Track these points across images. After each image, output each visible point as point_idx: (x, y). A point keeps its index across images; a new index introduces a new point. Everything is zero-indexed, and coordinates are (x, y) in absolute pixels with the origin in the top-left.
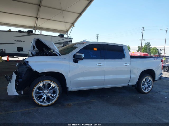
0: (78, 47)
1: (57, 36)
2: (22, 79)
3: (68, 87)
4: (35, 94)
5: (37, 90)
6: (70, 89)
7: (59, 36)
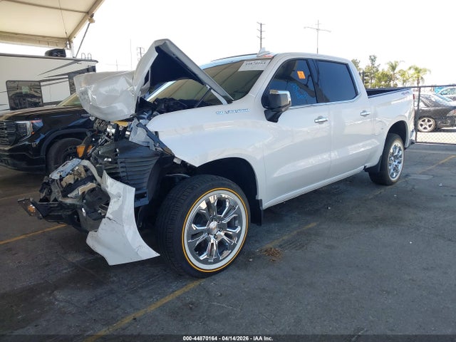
0: (263, 71)
1: (43, 55)
2: (147, 199)
3: (261, 200)
4: (188, 240)
5: (193, 225)
6: (266, 205)
7: (51, 54)
